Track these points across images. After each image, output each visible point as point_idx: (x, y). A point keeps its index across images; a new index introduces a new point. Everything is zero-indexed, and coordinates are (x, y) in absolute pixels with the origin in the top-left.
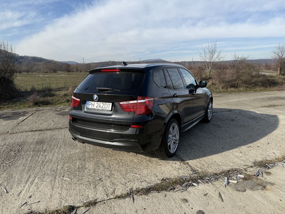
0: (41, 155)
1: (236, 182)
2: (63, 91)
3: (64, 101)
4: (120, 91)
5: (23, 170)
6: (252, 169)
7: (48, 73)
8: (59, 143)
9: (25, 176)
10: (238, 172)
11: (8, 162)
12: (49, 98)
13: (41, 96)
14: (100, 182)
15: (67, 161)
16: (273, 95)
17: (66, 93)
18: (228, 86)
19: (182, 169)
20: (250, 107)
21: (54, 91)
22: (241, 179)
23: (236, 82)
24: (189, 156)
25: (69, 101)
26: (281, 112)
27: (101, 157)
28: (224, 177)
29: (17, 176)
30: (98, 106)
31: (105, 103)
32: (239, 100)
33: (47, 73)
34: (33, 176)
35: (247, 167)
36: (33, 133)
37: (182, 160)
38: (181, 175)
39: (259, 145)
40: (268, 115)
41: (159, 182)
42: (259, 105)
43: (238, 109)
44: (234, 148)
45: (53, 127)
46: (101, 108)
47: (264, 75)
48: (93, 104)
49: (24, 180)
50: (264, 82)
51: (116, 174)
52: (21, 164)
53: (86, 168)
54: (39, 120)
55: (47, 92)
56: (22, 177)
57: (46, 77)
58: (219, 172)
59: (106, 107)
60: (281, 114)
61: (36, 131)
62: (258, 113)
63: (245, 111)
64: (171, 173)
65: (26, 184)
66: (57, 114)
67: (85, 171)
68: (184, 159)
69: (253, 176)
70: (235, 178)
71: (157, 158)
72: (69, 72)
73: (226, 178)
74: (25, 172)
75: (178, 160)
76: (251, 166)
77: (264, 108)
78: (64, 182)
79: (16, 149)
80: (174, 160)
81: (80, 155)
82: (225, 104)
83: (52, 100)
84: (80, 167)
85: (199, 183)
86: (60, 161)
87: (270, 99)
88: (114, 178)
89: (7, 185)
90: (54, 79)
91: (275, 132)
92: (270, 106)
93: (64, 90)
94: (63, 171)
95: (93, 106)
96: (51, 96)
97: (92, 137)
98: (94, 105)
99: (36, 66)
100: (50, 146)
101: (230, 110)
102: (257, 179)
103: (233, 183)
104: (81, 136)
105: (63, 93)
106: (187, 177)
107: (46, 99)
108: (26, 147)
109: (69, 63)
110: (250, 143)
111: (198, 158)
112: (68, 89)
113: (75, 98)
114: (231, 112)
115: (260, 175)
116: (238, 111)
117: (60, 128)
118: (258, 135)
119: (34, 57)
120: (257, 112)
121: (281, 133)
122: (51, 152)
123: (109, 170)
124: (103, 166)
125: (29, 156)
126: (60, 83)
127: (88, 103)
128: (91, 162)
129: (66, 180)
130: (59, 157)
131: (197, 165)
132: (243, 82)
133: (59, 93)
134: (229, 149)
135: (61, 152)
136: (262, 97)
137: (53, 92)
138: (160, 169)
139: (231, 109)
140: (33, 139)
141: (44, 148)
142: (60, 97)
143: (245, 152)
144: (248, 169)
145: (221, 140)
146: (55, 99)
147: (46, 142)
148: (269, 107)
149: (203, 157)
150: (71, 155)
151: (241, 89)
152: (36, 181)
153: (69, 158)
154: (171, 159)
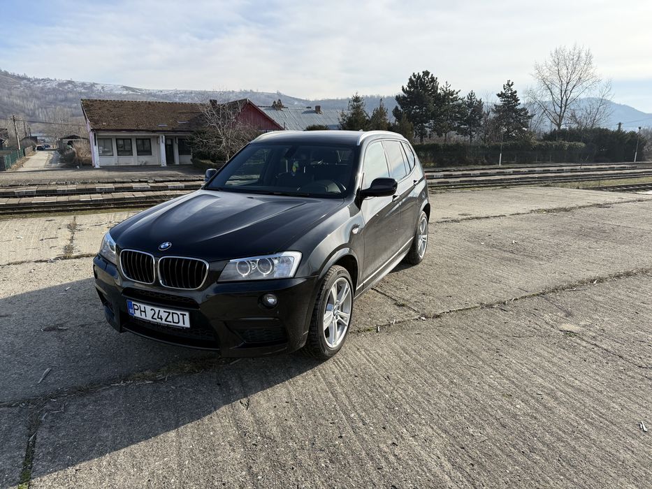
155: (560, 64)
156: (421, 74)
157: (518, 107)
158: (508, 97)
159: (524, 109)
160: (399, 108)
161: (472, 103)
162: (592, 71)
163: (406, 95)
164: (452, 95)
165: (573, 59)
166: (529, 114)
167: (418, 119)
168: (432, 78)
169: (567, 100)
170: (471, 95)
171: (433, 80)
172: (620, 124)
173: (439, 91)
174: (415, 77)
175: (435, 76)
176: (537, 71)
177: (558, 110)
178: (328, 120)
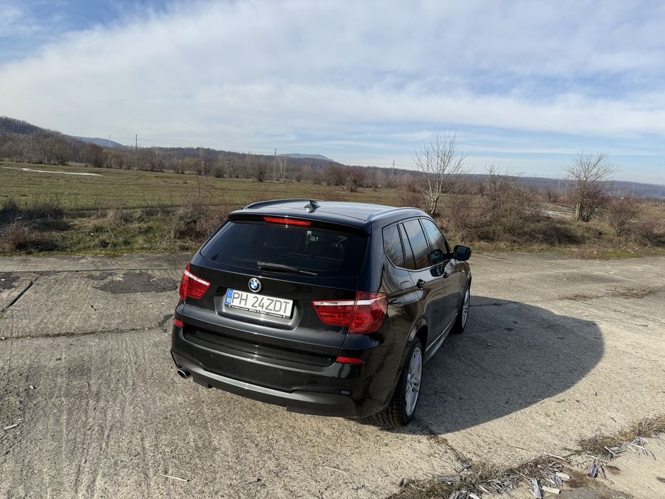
0: (91, 407)
1: (556, 491)
2: (92, 218)
3: (93, 244)
4: (315, 274)
5: (58, 452)
6: (580, 457)
7: (43, 165)
8: (129, 375)
9: (68, 470)
10: (554, 465)
11: (8, 425)
12: (54, 233)
13: (35, 228)
14: (259, 488)
15: (161, 426)
16: (574, 268)
17: (99, 225)
18: (475, 236)
19: (437, 455)
20: (537, 298)
21: (67, 215)
22: (564, 485)
23: (491, 229)
24: (444, 422)
25: (108, 244)
26: (602, 313)
27: (243, 420)
28: (529, 480)
29: (47, 470)
30: (257, 305)
31: (275, 299)
32: (508, 276)
33: (41, 163)
34: (87, 468)
35: (568, 453)
36: (50, 340)
37: (432, 434)
38: (439, 471)
39: (578, 396)
40: (578, 319)
41: (396, 490)
42: (553, 292)
43: (513, 300)
44: (529, 404)
45: (99, 325)
46: (264, 309)
47: (548, 218)
48: (244, 297)
49: (68, 481)
50: (548, 233)
51: (293, 467)
52: (47, 432)
53: (216, 449)
54: (55, 303)
55: (50, 219)
56: (59, 471)
57: (42, 176)
58: (515, 466)
59: (277, 308)
60: (603, 318)
61: (58, 335)
62: (557, 313)
63: (530, 308)
64: (415, 465)
65: (76, 491)
66: (97, 288)
67: (216, 456)
68: (434, 428)
69: (588, 477)
70: (553, 482)
71: (374, 424)
72: (98, 167)
73: (535, 482)
74: (64, 457)
75: (422, 433)
76: (576, 451)
77: (566, 303)
78: (172, 487)
79: (21, 389)
80: (414, 433)
81: (188, 410)
82: (482, 284)
83: (64, 238)
84: (200, 444)
85: (482, 492)
86: (145, 425)
87: (572, 279)
88: (291, 478)
89: (26, 495)
90: (62, 182)
91: (601, 364)
92: (576, 298)
93: (94, 217)
94: (160, 455)
95: (243, 302)
96: (60, 230)
97: (237, 377)
98: (246, 300)
99: (10, 142)
100: (108, 382)
101: (497, 303)
102: (597, 484)
103: (552, 495)
104: (205, 370)
105: (91, 223)
106: (453, 476)
107: (46, 234)
108: (43, 384)
109: (98, 144)
110: (560, 392)
111: (464, 427)
112: (104, 215)
113: (191, 276)
114: (500, 307)
115: (599, 474)
116: (514, 305)
117: (118, 331)
118: (571, 372)
119: (6, 118)
120: (553, 311)
121: (613, 368)
122: (115, 399)
123: (271, 455)
124: (254, 445)
125: (60, 411)
126: (79, 194)
127: (231, 294)
128: (223, 432)
129: (174, 480)
130: (139, 415)
131: (467, 446)
132: (505, 229)
133: (80, 222)
134: (521, 407)
135: (139, 399)
136: (553, 272)
137: (65, 220)
138: (388, 454)
139: (498, 300)
140: (58, 360)
141: (94, 389)
142: (83, 232)
143: (554, 414)
144: (572, 457)
145: (498, 381)
146: (72, 239)
147: (93, 369)
148: (574, 300)
149: (473, 425)
150: (168, 411)
151: (502, 245)
152: (99, 482)
153: (166, 418)
154: (405, 428)
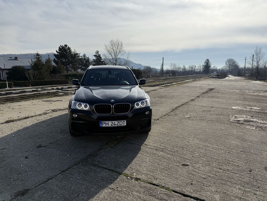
155: (113, 46)
156: (64, 46)
157: (102, 60)
158: (97, 56)
159: (104, 61)
160: (56, 59)
161: (85, 58)
162: (123, 49)
163: (58, 54)
164: (77, 55)
165: (117, 44)
166: (106, 63)
167: (65, 64)
168: (69, 47)
169: (117, 58)
170: (84, 55)
171: (69, 48)
172: (132, 67)
173: (72, 53)
174: (61, 47)
175: (70, 47)
176: (106, 48)
177: (114, 62)
178: (22, 63)
